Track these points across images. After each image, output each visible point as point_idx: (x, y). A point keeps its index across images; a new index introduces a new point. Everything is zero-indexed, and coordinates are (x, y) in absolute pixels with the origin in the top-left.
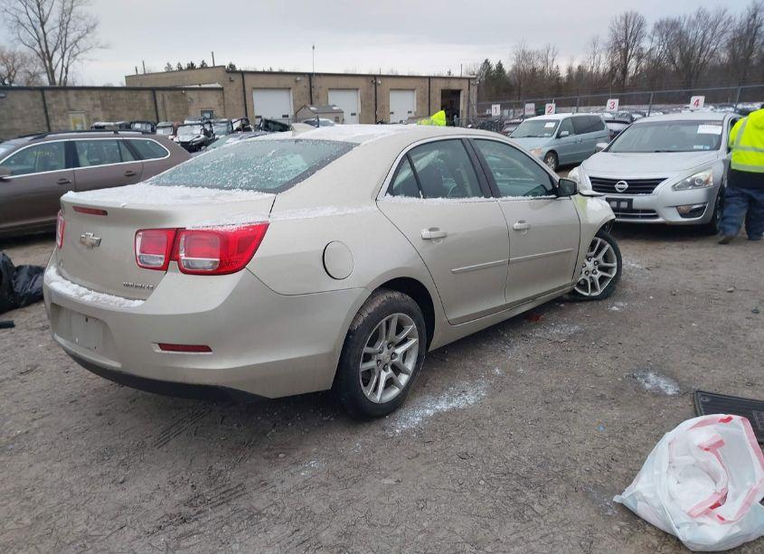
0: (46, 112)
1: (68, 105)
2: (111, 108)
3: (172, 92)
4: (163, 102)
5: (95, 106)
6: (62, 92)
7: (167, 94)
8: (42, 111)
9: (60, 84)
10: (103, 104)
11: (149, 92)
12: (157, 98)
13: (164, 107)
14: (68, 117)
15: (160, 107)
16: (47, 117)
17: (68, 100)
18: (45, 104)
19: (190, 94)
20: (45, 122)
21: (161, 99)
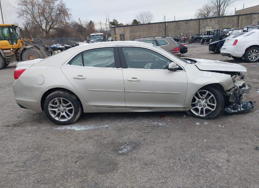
0: (199, 27)
1: (207, 24)
2: (221, 24)
3: (246, 16)
4: (242, 20)
5: (216, 23)
6: (206, 20)
7: (244, 17)
8: (198, 26)
9: (221, 15)
10: (218, 23)
11: (237, 17)
12: (239, 19)
13: (242, 22)
14: (206, 28)
15: (240, 22)
16: (199, 28)
17: (207, 22)
18: (199, 24)
19: (254, 16)
20: (198, 30)
21: (241, 19)
